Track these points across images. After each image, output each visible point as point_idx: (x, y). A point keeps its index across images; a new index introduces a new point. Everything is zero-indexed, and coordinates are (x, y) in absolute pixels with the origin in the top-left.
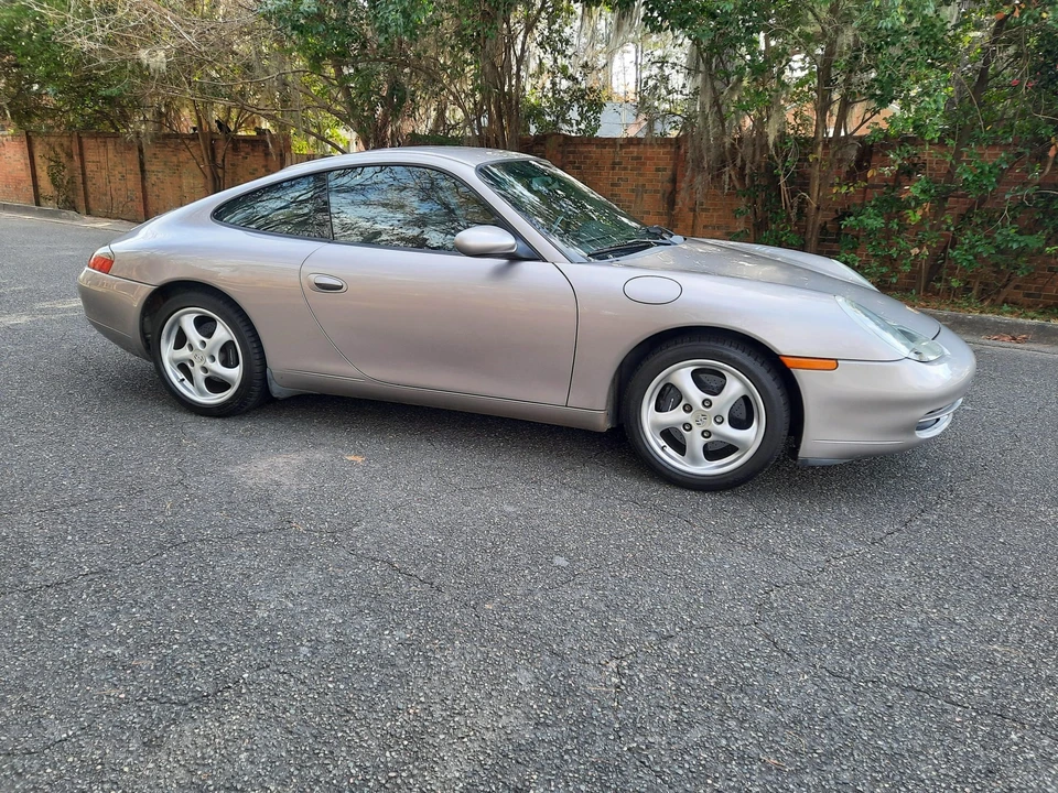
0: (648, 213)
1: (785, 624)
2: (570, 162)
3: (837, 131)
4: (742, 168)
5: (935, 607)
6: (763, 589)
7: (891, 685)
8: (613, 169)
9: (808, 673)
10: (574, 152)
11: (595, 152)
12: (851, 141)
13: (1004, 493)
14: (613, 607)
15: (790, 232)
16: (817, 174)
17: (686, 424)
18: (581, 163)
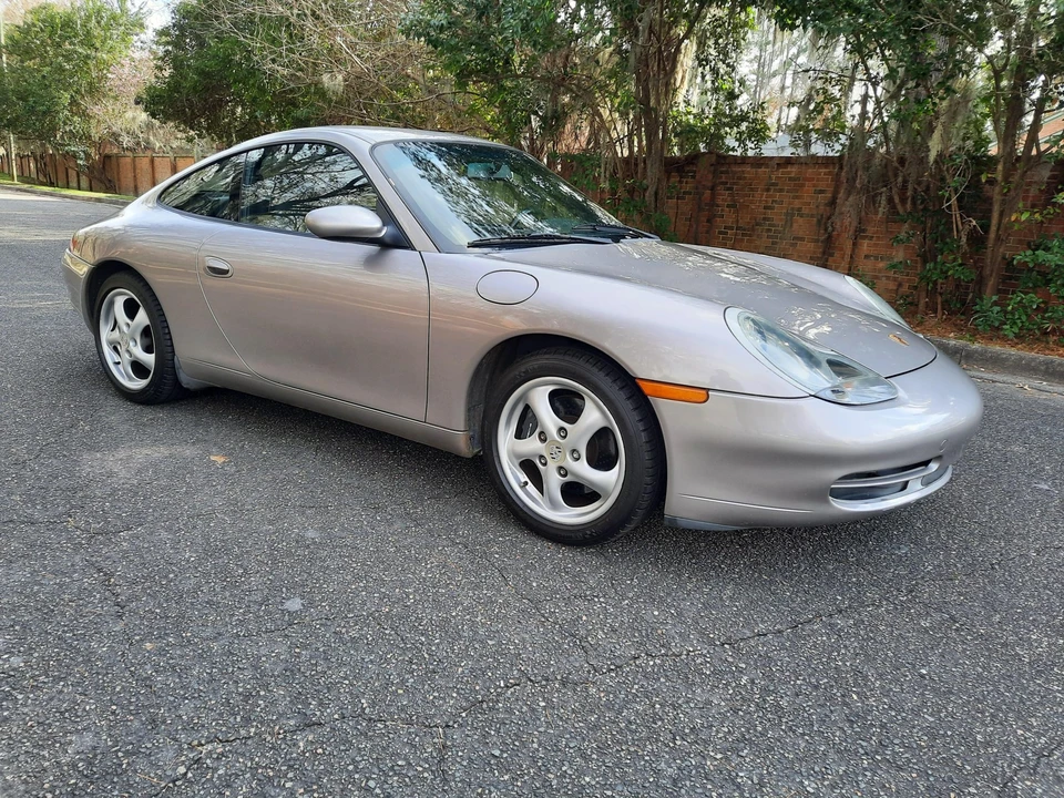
0: (802, 239)
1: (486, 735)
2: (722, 183)
3: (1028, 147)
4: (904, 187)
5: (725, 751)
6: (506, 681)
8: (768, 190)
10: (727, 172)
11: (749, 173)
12: (1044, 159)
13: (991, 605)
14: (290, 671)
15: (960, 265)
16: (997, 198)
17: (541, 457)
18: (734, 184)
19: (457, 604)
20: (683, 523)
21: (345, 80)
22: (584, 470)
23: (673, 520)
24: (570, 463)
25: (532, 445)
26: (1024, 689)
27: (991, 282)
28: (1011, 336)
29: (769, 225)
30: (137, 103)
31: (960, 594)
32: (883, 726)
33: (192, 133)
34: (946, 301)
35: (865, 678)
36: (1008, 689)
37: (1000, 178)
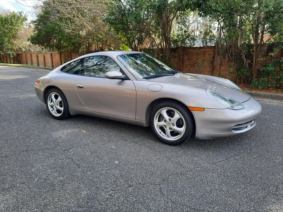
0: (207, 67)
1: (168, 186)
2: (185, 54)
3: (261, 42)
4: (232, 53)
5: (219, 185)
6: (169, 174)
7: (187, 207)
8: (197, 55)
9: (164, 200)
10: (186, 51)
11: (192, 51)
12: (265, 45)
13: (268, 151)
14: (122, 176)
15: (247, 72)
16: (254, 55)
17: (165, 126)
18: (188, 54)
19: (152, 160)
20: (199, 138)
21: (86, 32)
22: (176, 128)
23: (198, 138)
24: (172, 127)
25: (162, 123)
26: (278, 168)
27: (254, 75)
28: (261, 88)
29: (198, 64)
30: (28, 40)
31: (261, 150)
32: (250, 178)
33: (43, 47)
34: (244, 81)
35: (244, 168)
36: (274, 168)
37: (255, 50)
